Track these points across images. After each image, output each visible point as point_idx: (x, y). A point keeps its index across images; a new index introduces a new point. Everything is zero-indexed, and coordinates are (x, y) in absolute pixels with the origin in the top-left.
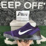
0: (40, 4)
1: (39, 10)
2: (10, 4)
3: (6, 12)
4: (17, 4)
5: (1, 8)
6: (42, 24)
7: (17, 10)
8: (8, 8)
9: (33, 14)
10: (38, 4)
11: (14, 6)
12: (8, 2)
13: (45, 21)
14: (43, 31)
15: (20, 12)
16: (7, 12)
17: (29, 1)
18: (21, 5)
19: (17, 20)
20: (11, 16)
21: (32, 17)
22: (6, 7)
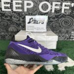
0: (65, 6)
1: (64, 16)
2: (17, 3)
4: (28, 4)
5: (1, 11)
7: (27, 15)
9: (53, 21)
11: (22, 8)
12: (12, 1)
13: (72, 33)
14: (69, 49)
18: (34, 6)
21: (52, 26)
22: (9, 9)
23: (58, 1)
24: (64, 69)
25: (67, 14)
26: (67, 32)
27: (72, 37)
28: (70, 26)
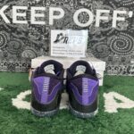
1: (116, 32)
3: (23, 35)
6: (125, 73)
8: (29, 22)
9: (97, 42)
10: (111, 14)
12: (29, 8)
15: (61, 34)
16: (27, 33)
17: (86, 7)
19: (52, 54)
20: (36, 45)
23: (105, 9)
24: (116, 111)
25: (122, 29)
26: (123, 61)
27: (131, 70)
28: (128, 50)
